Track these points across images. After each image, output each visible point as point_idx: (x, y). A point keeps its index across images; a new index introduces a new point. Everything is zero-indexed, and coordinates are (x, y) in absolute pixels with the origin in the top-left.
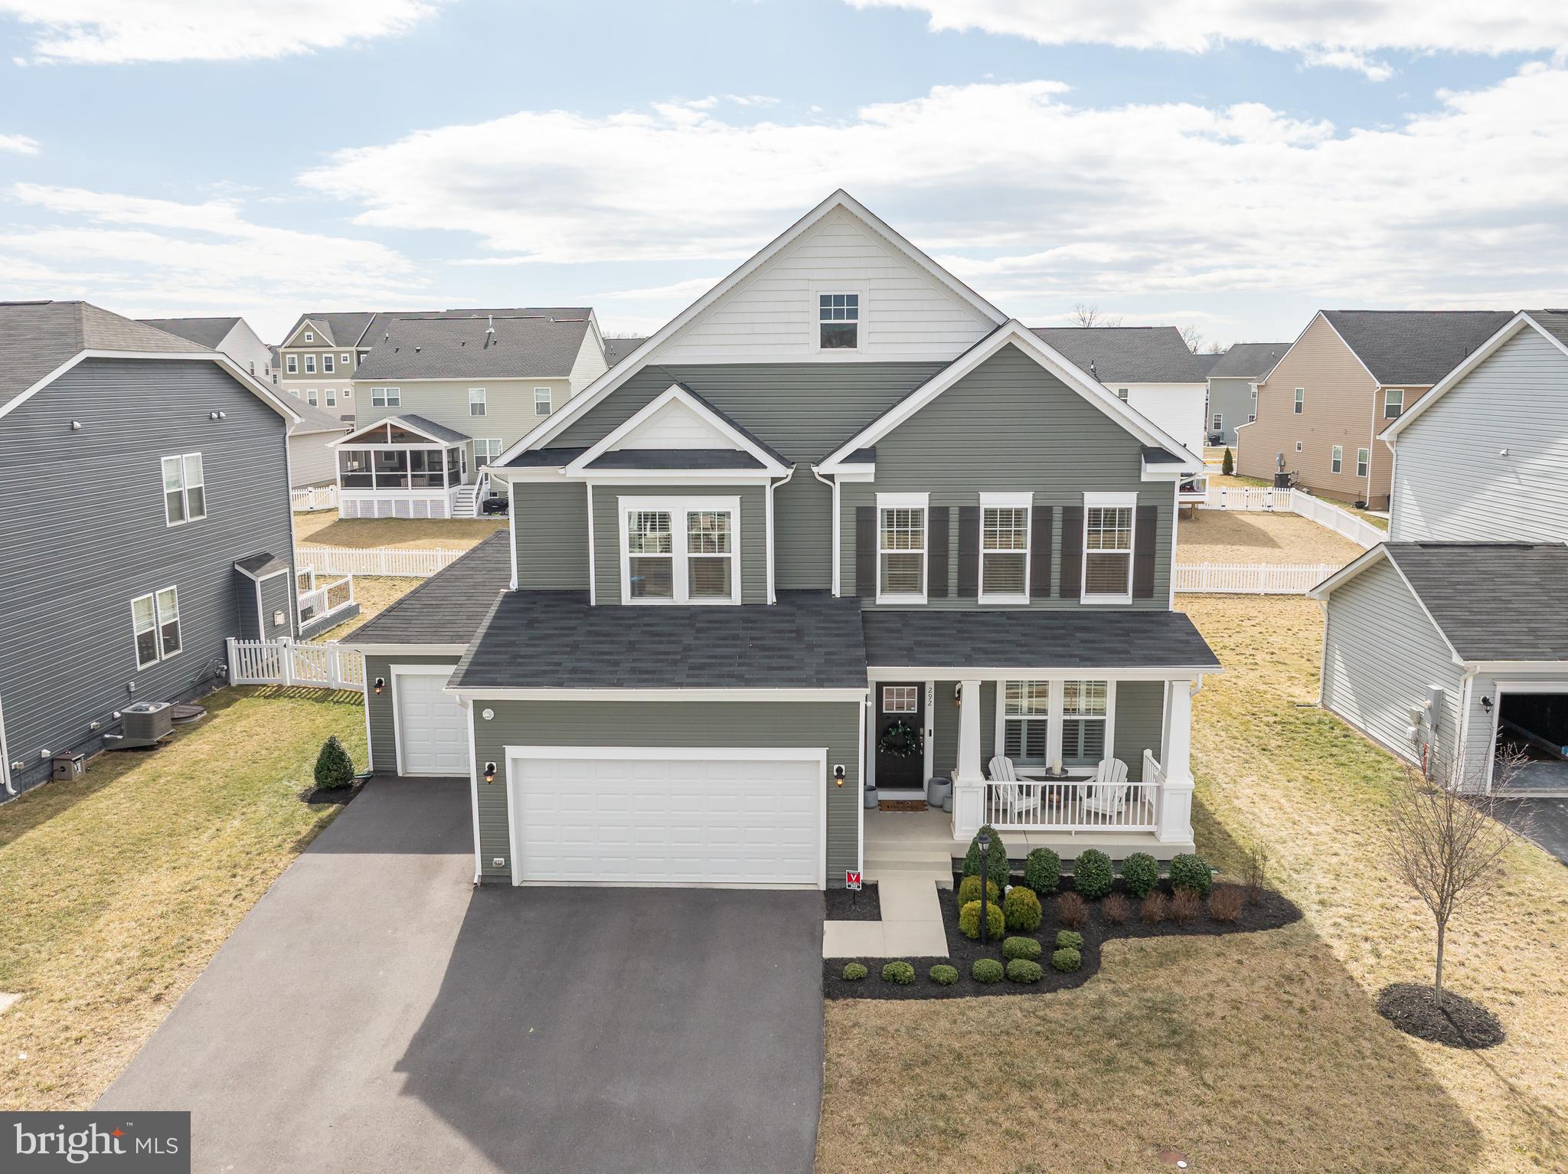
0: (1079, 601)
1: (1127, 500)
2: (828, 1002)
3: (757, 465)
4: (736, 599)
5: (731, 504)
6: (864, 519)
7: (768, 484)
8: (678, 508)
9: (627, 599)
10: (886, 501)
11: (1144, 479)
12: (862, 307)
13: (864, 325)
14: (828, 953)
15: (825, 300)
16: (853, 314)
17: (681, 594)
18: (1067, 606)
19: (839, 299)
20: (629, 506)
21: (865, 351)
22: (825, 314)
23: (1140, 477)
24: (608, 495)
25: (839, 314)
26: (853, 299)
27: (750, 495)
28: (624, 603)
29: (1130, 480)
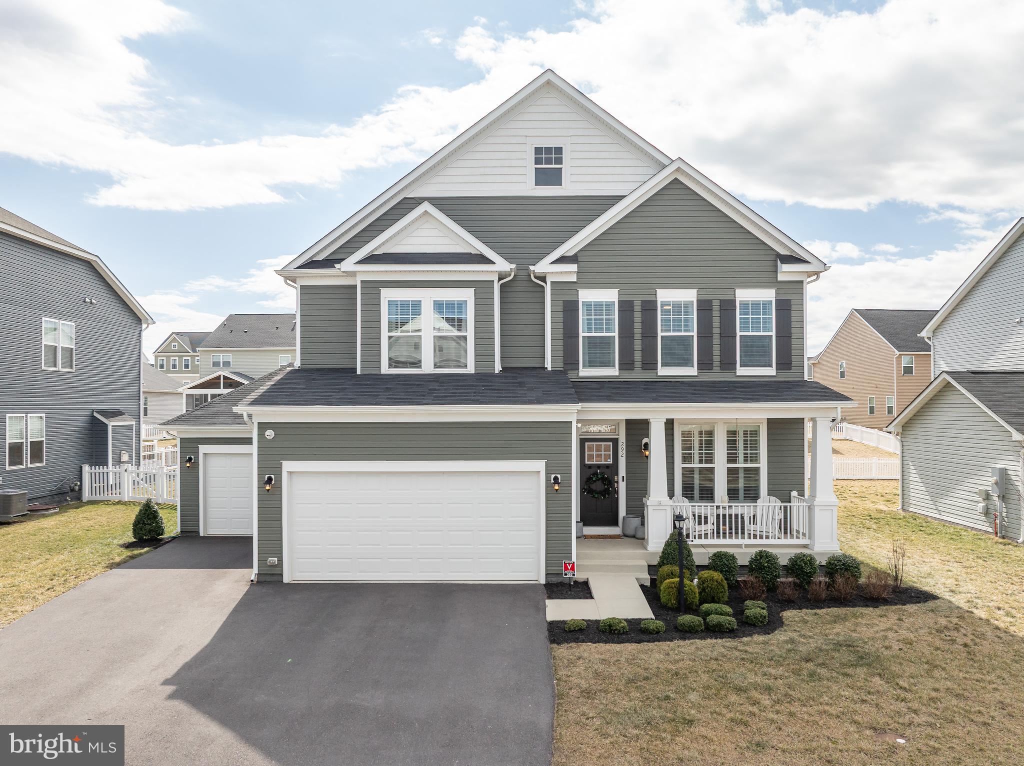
0: (735, 373)
1: (768, 295)
2: (555, 646)
3: (489, 262)
4: (471, 369)
5: (467, 295)
6: (569, 310)
7: (495, 278)
8: (427, 297)
9: (385, 369)
10: (586, 296)
11: (781, 278)
12: (565, 156)
13: (567, 167)
14: (550, 618)
15: (538, 150)
16: (559, 161)
17: (428, 367)
18: (726, 376)
19: (548, 150)
20: (387, 295)
21: (571, 186)
22: (538, 161)
23: (776, 277)
24: (373, 288)
25: (549, 161)
26: (559, 150)
27: (482, 288)
28: (382, 373)
29: (770, 280)
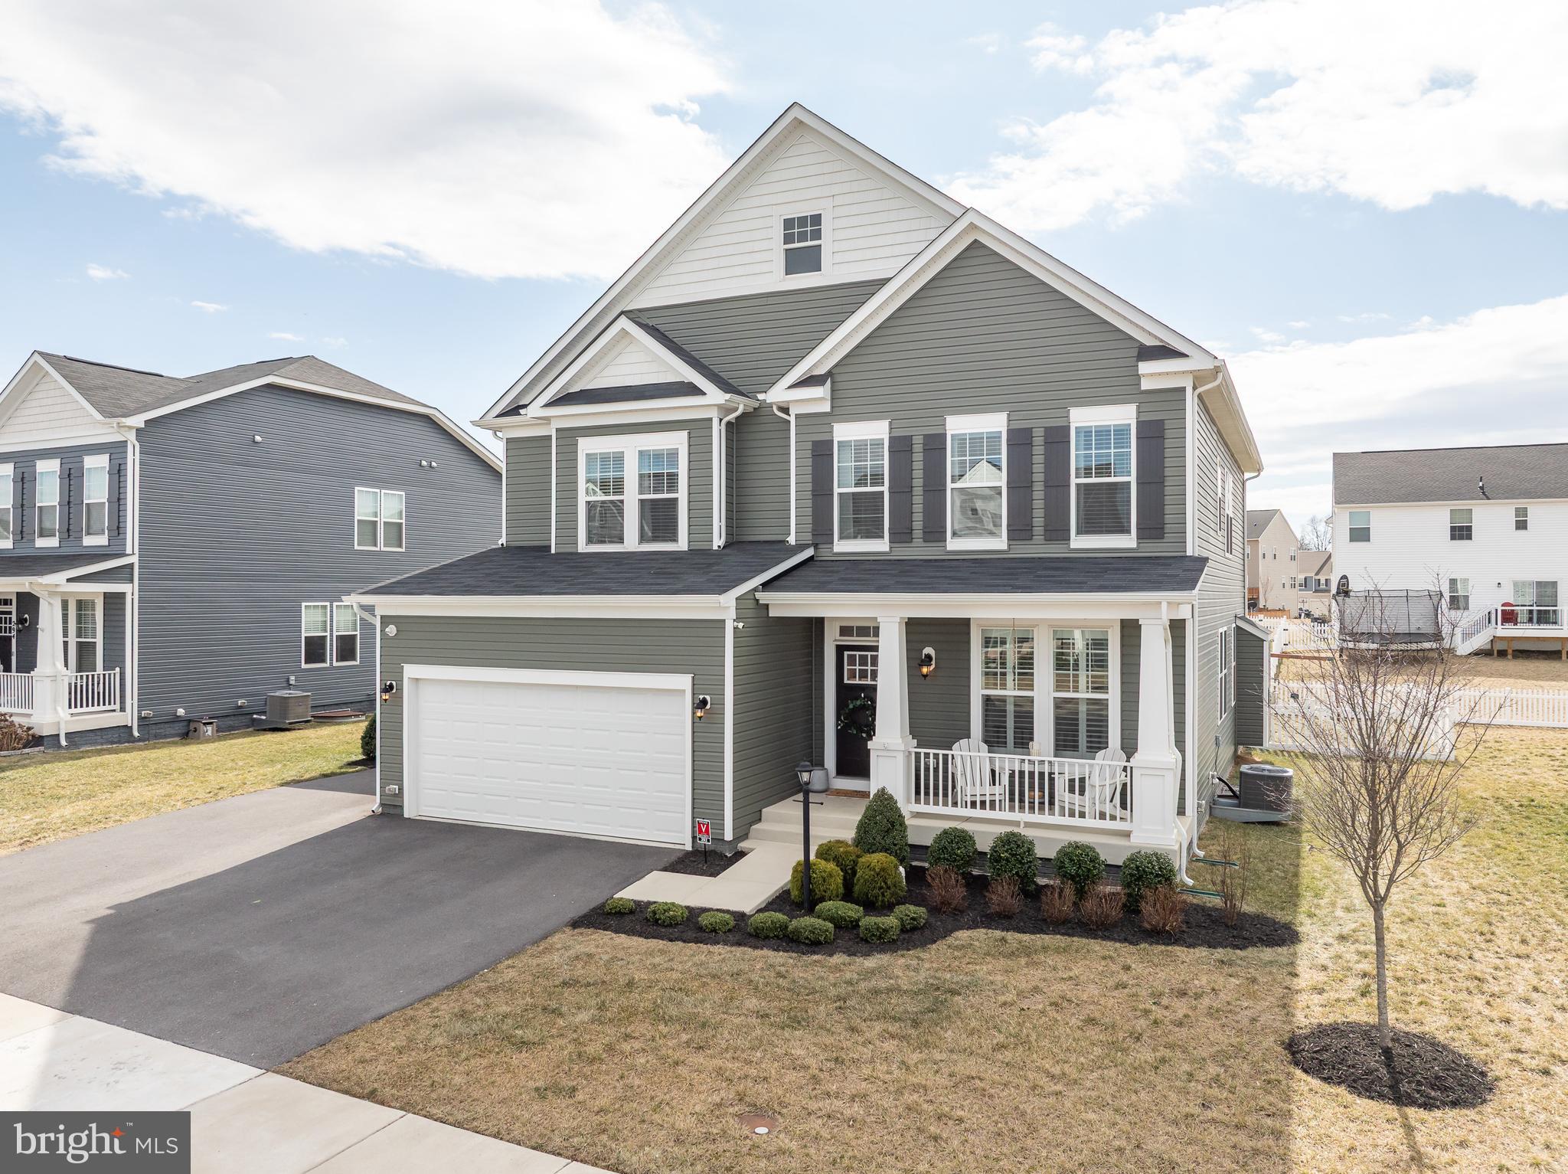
0: (1069, 544)
1: (1124, 415)
3: (698, 392)
4: (682, 544)
5: (678, 441)
6: (821, 454)
7: (714, 414)
8: (630, 446)
9: (583, 547)
10: (844, 432)
11: (1146, 385)
12: (826, 227)
13: (827, 243)
15: (788, 223)
16: (817, 235)
17: (631, 542)
18: (1054, 551)
19: (802, 221)
20: (586, 446)
21: (833, 272)
22: (788, 239)
23: (1139, 384)
24: (569, 436)
25: (803, 237)
26: (816, 219)
27: (697, 429)
28: (580, 550)
29: (1127, 389)
